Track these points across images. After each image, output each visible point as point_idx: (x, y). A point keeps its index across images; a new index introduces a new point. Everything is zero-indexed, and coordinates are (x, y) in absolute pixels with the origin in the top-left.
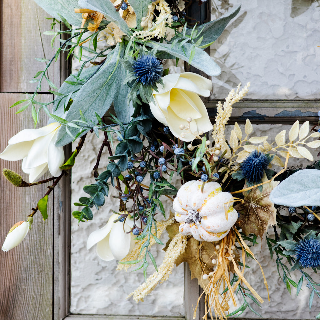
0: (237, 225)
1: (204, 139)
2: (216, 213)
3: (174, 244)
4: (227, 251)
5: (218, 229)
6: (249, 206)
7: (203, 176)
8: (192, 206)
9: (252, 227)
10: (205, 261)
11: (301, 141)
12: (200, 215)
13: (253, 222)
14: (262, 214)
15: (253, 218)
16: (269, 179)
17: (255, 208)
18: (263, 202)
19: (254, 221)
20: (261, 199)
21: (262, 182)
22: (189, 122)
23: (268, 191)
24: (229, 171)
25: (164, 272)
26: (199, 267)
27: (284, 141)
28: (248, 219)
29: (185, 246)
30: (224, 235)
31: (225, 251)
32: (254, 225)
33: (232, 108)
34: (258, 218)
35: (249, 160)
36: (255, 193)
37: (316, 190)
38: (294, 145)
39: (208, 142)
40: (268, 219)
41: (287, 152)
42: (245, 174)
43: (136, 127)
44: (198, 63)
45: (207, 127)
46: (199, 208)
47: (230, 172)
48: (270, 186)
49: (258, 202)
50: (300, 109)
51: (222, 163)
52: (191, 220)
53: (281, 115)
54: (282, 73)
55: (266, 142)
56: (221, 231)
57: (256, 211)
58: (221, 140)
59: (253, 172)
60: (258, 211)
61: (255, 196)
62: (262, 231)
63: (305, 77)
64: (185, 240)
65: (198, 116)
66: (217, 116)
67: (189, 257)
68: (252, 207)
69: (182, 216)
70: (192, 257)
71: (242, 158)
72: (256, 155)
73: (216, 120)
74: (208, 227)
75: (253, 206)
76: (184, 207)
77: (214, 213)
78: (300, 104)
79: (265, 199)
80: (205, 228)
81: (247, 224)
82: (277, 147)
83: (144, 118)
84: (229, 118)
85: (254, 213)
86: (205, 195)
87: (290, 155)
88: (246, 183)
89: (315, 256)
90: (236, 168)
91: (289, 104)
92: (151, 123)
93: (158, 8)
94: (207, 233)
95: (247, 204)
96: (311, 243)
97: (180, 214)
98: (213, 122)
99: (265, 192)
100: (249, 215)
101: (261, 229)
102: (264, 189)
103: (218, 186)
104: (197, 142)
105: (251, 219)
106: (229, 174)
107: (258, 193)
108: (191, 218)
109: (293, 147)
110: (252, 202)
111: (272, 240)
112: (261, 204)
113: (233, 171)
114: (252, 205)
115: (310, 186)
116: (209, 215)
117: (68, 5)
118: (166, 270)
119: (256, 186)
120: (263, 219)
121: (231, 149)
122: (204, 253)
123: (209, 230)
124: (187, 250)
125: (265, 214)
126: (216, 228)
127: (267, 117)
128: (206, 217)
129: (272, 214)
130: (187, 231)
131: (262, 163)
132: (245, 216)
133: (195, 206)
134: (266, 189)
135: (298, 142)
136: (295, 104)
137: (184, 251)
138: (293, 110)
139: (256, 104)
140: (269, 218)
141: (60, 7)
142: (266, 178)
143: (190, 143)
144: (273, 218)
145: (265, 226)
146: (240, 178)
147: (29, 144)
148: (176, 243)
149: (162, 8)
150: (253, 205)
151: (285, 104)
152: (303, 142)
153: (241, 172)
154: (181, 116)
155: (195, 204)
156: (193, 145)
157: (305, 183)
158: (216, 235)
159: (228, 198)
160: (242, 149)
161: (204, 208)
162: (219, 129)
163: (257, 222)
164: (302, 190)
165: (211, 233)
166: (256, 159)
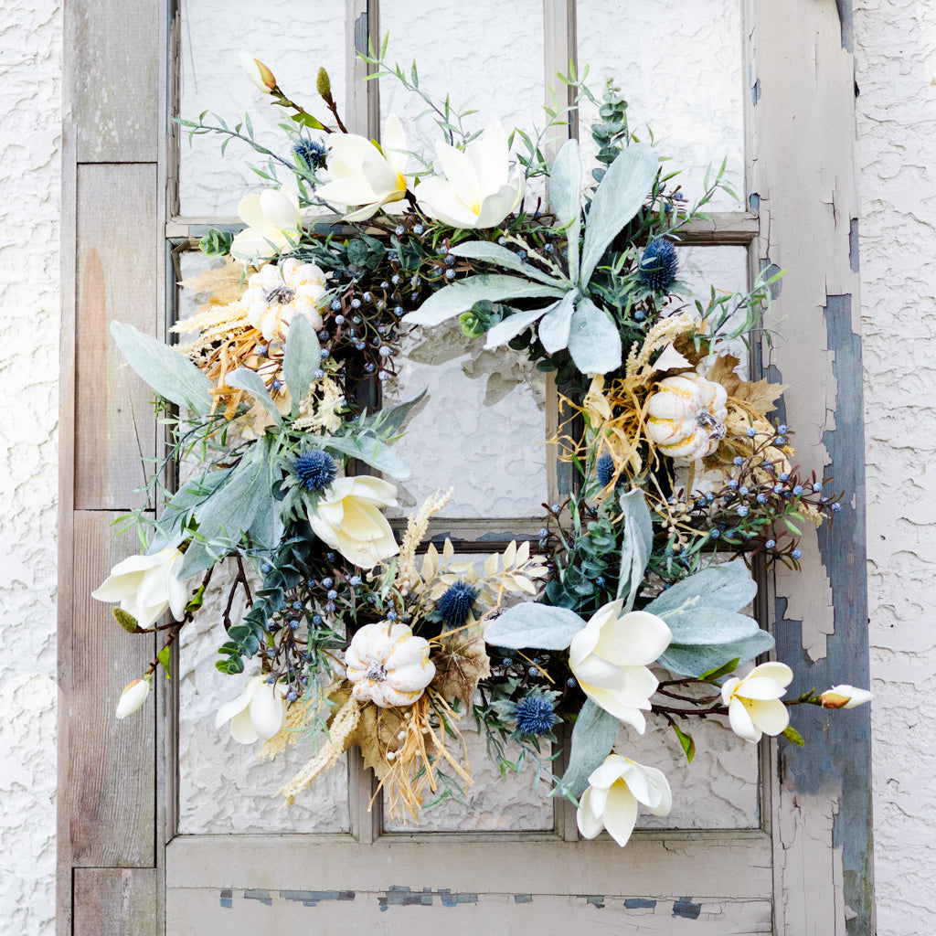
0: (433, 686)
2: (408, 664)
3: (342, 717)
5: (411, 687)
6: (449, 658)
7: (390, 613)
8: (375, 656)
9: (454, 686)
10: (385, 741)
11: (519, 568)
12: (386, 667)
13: (455, 681)
14: (467, 668)
15: (454, 675)
16: (477, 619)
17: (458, 661)
18: (470, 652)
19: (456, 678)
20: (467, 647)
21: (466, 624)
22: (370, 542)
23: (476, 635)
24: (419, 613)
25: (330, 756)
26: (376, 750)
27: (496, 568)
28: (448, 677)
29: (357, 720)
30: (417, 698)
31: (418, 722)
32: (456, 685)
33: (427, 522)
34: (461, 674)
35: (450, 592)
36: (458, 640)
37: (541, 629)
38: (510, 573)
40: (476, 675)
41: (499, 585)
42: (444, 614)
43: (291, 551)
44: (379, 463)
45: (391, 549)
46: (384, 658)
47: (422, 613)
48: (479, 629)
49: (461, 652)
50: (511, 530)
51: (411, 599)
52: (375, 674)
53: (486, 539)
54: (475, 487)
55: (470, 570)
56: (414, 689)
57: (460, 664)
58: (411, 568)
59: (456, 610)
60: (462, 665)
61: (458, 643)
62: (467, 693)
63: (509, 492)
64: (357, 712)
65: (379, 534)
66: (405, 534)
67: (362, 735)
68: (453, 660)
69: (358, 672)
70: (366, 737)
71: (438, 593)
72: (460, 587)
73: (404, 540)
74: (397, 684)
75: (455, 658)
76: (363, 658)
77: (406, 664)
78: (512, 523)
79: (472, 647)
80: (393, 685)
81: (447, 684)
82: (486, 577)
83: (301, 539)
85: (456, 668)
86: (393, 640)
87: (504, 588)
88: (445, 627)
89: (543, 716)
90: (429, 607)
91: (496, 524)
92: (309, 547)
93: (320, 388)
94: (395, 692)
95: (447, 656)
96: (537, 700)
97: (354, 669)
98: (400, 543)
99: (472, 638)
100: (448, 671)
102: (469, 633)
103: (408, 629)
104: (378, 570)
105: (452, 677)
106: (419, 616)
107: (462, 640)
108: (374, 671)
109: (507, 576)
110: (454, 653)
111: (479, 707)
112: (466, 654)
113: (425, 611)
114: (452, 657)
116: (400, 666)
117: (193, 383)
118: (332, 752)
119: (459, 629)
120: (468, 675)
121: (424, 581)
122: (384, 729)
123: (398, 687)
124: (361, 725)
125: (472, 667)
126: (408, 683)
127: (466, 542)
128: (394, 669)
129: (483, 666)
130: (367, 693)
131: (468, 596)
132: (444, 672)
133: (379, 656)
134: (473, 634)
135: (515, 570)
136: (505, 525)
137: (356, 726)
138: (503, 531)
139: (449, 525)
140: (478, 670)
141: (179, 385)
142: (473, 618)
143: (369, 570)
144: (485, 669)
145: (471, 685)
146: (435, 620)
147: (138, 577)
148: (344, 716)
149: (328, 388)
150: (455, 656)
151: (490, 524)
152: (521, 570)
153: (437, 612)
154: (355, 535)
155: (379, 653)
156: (374, 574)
157: (529, 620)
158: (406, 695)
159: (423, 645)
160: (438, 580)
161: (391, 657)
162: (409, 553)
163: (460, 680)
164: (525, 629)
165: (400, 692)
166: (460, 592)
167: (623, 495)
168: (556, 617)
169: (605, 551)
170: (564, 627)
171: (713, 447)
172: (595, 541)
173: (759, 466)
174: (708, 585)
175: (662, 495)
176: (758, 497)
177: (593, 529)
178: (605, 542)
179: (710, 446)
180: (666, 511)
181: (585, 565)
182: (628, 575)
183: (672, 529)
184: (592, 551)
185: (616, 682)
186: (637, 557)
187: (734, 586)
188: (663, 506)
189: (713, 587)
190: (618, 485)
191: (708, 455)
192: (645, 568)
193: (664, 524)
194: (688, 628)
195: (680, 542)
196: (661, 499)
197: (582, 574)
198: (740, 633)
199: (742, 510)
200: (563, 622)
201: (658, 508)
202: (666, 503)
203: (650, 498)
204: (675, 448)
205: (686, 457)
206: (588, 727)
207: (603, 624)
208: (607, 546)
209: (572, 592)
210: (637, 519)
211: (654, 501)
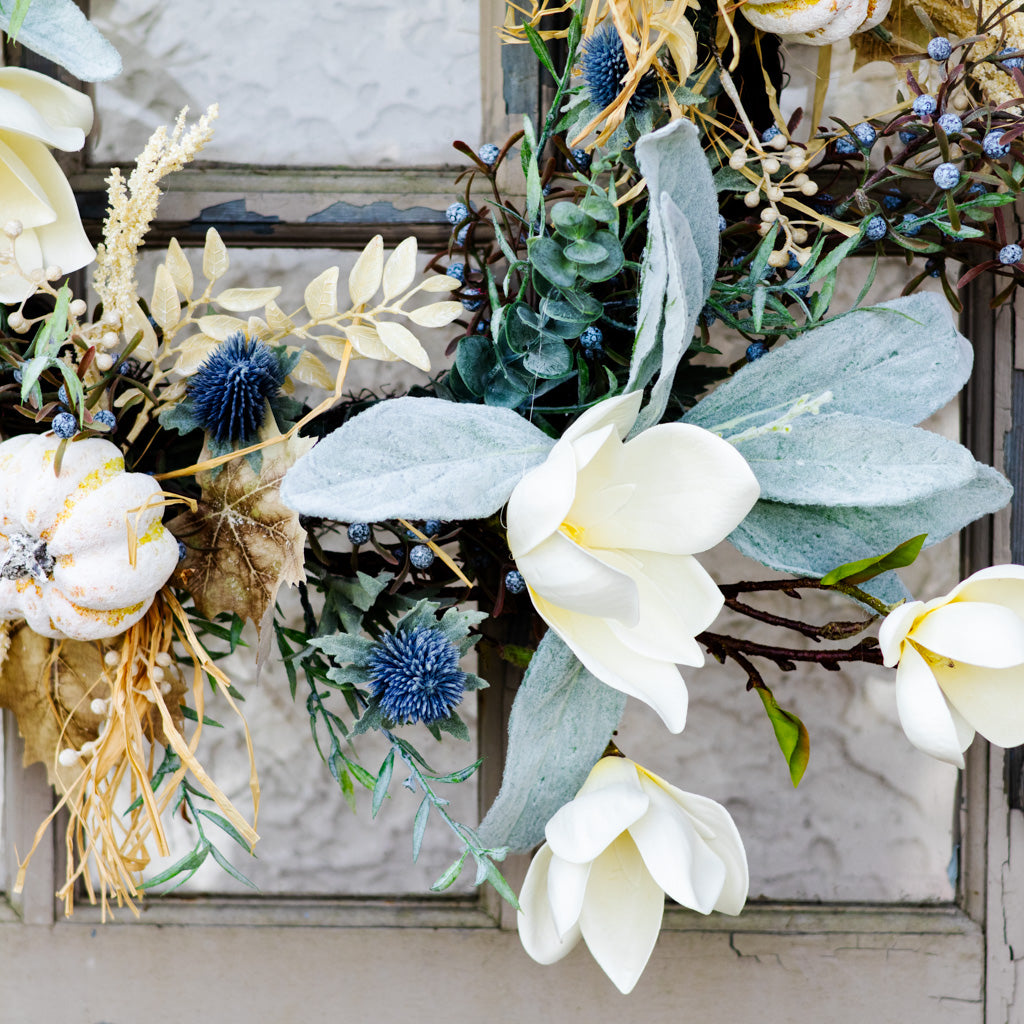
0: (176, 587)
1: (64, 294)
2: (103, 544)
4: (143, 672)
5: (112, 599)
6: (217, 519)
7: (59, 418)
8: (25, 522)
9: (226, 590)
10: (68, 705)
11: (391, 303)
12: (50, 551)
13: (232, 574)
14: (259, 546)
15: (230, 561)
16: (283, 429)
17: (238, 528)
18: (264, 508)
19: (235, 570)
20: (258, 497)
21: (258, 440)
22: (13, 237)
23: (280, 469)
24: (149, 405)
26: (48, 724)
27: (333, 302)
28: (215, 564)
29: (3, 654)
30: (133, 619)
31: (134, 670)
32: (233, 585)
33: (157, 191)
34: (247, 559)
35: (216, 365)
36: (237, 478)
37: (434, 467)
38: (368, 316)
39: (78, 306)
40: (279, 563)
41: (344, 342)
42: (204, 413)
44: (44, 36)
45: (76, 253)
46: (46, 526)
47: (155, 407)
48: (288, 455)
49: (246, 508)
50: (389, 197)
51: (126, 375)
52: (20, 568)
53: (329, 218)
54: (336, 81)
55: (272, 307)
56: (120, 603)
57: (242, 536)
58: (125, 298)
59: (229, 407)
60: (247, 538)
61: (237, 486)
62: (259, 604)
63: (412, 92)
64: (2, 636)
65: (45, 216)
66: (108, 216)
67: (16, 691)
68: (225, 525)
70: (26, 694)
71: (192, 359)
72: (241, 350)
73: (105, 232)
74: (78, 592)
75: (231, 521)
77: (99, 544)
78: (393, 181)
79: (269, 497)
80: (68, 595)
81: (211, 580)
82: (312, 323)
84: (150, 224)
85: (233, 545)
86: (68, 482)
87: (354, 351)
88: (208, 444)
89: (431, 684)
90: (174, 392)
91: (356, 182)
94: (72, 611)
95: (212, 515)
96: (420, 641)
98: (96, 237)
99: (270, 475)
100: (216, 551)
101: (255, 598)
102: (266, 463)
103: (113, 453)
104: (39, 306)
105: (223, 565)
106: (150, 413)
107: (247, 479)
108: (18, 562)
109: (363, 322)
110: (227, 508)
111: (293, 634)
112: (255, 512)
113: (162, 402)
114: (226, 519)
115: (416, 452)
116: (82, 550)
119: (240, 453)
120: (262, 564)
121: (158, 330)
122: (68, 678)
123: (81, 600)
124: (11, 669)
125: (271, 545)
126: (103, 593)
127: (282, 223)
128: (69, 557)
129: (292, 548)
130: (10, 605)
131: (260, 376)
132: (205, 552)
133: (32, 521)
134: (273, 463)
135: (380, 308)
136: (376, 183)
138: (369, 200)
139: (245, 181)
140: (282, 559)
142: (272, 427)
143: (15, 308)
144: (295, 561)
145: (269, 587)
146: (185, 426)
150: (230, 515)
151: (342, 182)
152: (396, 309)
153: (192, 407)
155: (32, 515)
156: (27, 314)
157: (401, 445)
158: (103, 617)
159: (145, 491)
160: (194, 329)
161: (61, 526)
162: (117, 263)
163: (244, 573)
164: (389, 468)
165: (86, 610)
166: (241, 364)
167: (648, 135)
168: (474, 432)
169: (596, 277)
170: (492, 458)
171: (875, 12)
172: (569, 253)
173: (990, 60)
174: (854, 352)
175: (748, 125)
176: (986, 141)
177: (566, 222)
178: (598, 254)
179: (871, 8)
180: (756, 166)
181: (547, 310)
182: (654, 332)
183: (770, 214)
184: (560, 279)
185: (617, 603)
186: (676, 291)
187: (916, 356)
188: (750, 153)
189: (868, 355)
190: (635, 107)
191: (864, 29)
192: (698, 310)
193: (752, 199)
194: (800, 463)
195: (788, 247)
196: (746, 136)
197: (539, 327)
198: (931, 480)
199: (946, 175)
200: (491, 442)
201: (738, 159)
202: (758, 147)
203: (719, 131)
204: (781, 11)
205: (810, 35)
206: (550, 694)
207: (585, 460)
208: (602, 265)
209: (517, 366)
210: (677, 197)
211: (727, 138)
